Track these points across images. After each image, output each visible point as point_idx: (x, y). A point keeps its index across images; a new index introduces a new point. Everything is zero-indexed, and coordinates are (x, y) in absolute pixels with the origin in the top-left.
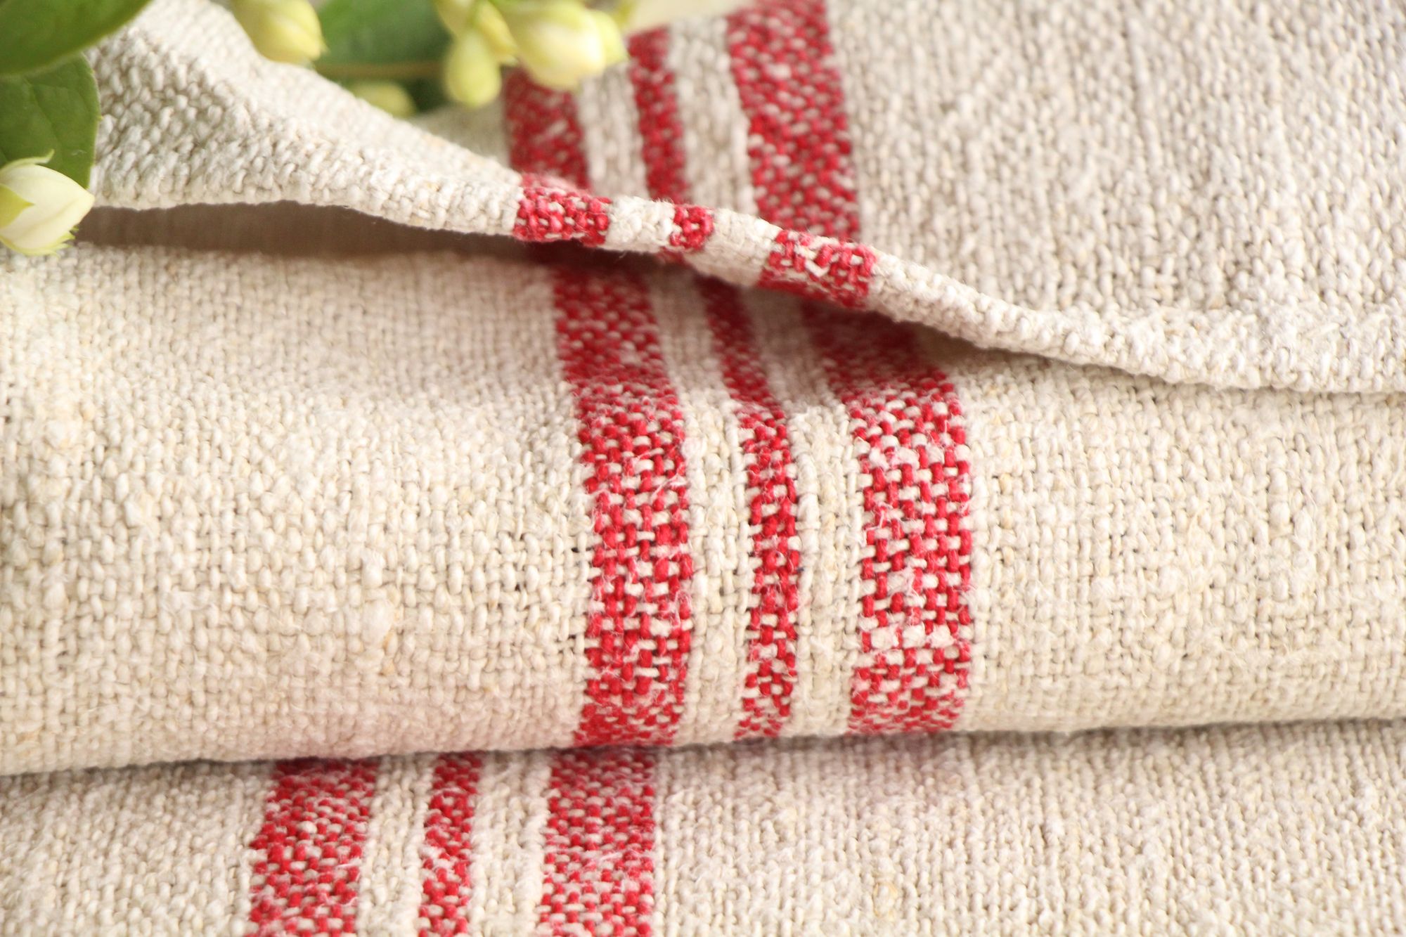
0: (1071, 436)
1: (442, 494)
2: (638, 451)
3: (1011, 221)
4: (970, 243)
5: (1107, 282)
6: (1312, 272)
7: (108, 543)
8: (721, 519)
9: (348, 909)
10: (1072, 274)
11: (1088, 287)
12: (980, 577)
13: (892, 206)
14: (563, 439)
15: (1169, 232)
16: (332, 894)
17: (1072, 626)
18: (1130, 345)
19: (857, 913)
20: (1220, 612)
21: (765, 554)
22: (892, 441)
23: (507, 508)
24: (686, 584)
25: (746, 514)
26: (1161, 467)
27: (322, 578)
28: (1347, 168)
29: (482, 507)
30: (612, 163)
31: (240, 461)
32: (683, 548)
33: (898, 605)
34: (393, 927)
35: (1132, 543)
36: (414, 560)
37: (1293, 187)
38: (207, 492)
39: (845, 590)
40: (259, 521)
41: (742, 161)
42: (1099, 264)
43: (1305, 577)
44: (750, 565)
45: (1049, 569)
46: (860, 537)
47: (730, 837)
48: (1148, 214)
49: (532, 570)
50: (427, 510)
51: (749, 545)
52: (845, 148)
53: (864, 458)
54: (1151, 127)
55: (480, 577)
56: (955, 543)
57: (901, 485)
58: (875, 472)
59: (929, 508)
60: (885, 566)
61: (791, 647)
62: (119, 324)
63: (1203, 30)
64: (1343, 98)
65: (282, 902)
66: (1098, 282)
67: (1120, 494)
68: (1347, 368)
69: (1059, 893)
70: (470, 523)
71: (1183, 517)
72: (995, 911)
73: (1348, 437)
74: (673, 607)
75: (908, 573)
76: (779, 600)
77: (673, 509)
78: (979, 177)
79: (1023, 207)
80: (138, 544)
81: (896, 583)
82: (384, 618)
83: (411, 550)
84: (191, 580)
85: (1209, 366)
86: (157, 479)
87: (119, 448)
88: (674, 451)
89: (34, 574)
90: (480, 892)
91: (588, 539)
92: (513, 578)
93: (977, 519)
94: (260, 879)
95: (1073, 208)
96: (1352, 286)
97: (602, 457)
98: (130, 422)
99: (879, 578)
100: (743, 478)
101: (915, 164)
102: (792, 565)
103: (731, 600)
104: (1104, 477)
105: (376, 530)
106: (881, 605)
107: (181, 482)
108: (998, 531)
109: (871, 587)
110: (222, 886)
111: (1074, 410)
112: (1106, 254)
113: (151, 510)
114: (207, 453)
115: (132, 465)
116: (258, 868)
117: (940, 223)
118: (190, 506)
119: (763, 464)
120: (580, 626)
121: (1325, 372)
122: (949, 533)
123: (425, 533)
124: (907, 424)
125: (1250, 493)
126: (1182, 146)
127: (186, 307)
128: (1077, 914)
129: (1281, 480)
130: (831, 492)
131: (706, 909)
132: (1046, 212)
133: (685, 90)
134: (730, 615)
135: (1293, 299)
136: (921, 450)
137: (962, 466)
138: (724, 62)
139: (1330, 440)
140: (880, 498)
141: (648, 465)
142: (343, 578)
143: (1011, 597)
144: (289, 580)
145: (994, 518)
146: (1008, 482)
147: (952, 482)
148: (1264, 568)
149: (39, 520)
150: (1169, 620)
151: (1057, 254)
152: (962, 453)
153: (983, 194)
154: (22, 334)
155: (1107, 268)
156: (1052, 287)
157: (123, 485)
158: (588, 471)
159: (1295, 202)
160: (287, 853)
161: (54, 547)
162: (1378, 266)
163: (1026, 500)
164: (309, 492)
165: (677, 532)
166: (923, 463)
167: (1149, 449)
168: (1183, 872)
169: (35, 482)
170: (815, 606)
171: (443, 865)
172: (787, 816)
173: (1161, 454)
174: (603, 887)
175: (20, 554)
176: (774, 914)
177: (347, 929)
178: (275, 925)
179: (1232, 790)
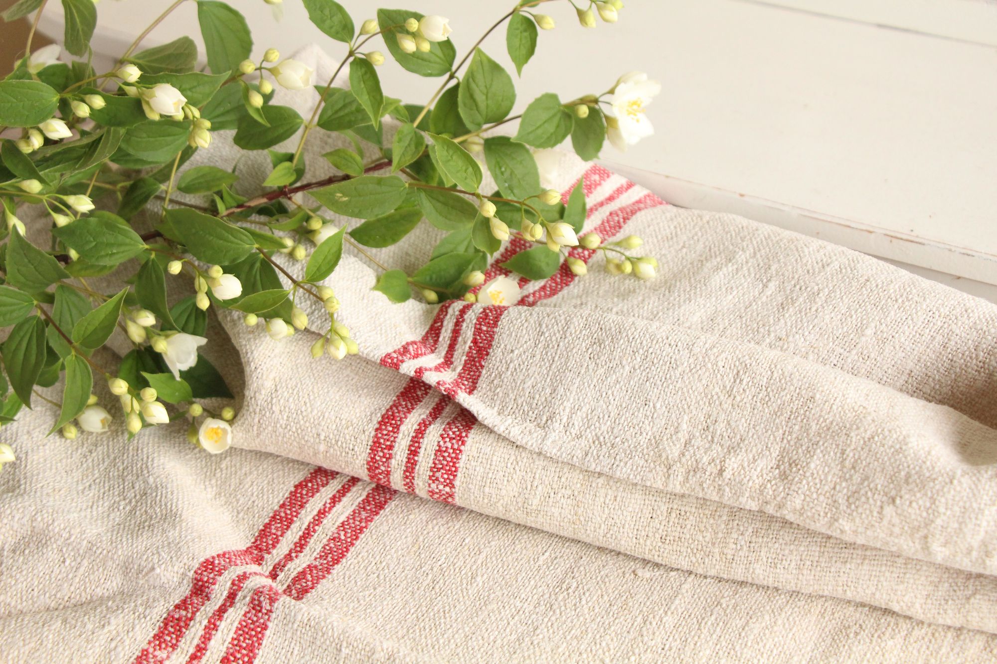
0: (491, 450)
1: (344, 422)
2: (391, 424)
3: (509, 387)
4: (498, 390)
5: (521, 411)
6: (566, 425)
7: (268, 413)
8: (402, 447)
9: (299, 511)
10: (515, 406)
11: (517, 411)
12: (458, 478)
13: (489, 373)
14: (379, 415)
15: (540, 403)
16: (299, 505)
19: (405, 549)
20: (515, 503)
21: (409, 459)
22: (448, 440)
23: (356, 430)
24: (390, 460)
25: (408, 447)
26: (509, 465)
27: (311, 434)
28: (586, 400)
29: (351, 428)
30: (444, 338)
32: (391, 452)
33: (437, 479)
34: (305, 520)
35: (496, 481)
36: (331, 436)
37: (571, 401)
38: (292, 407)
39: (426, 473)
40: (301, 417)
41: (467, 349)
42: (522, 406)
43: (536, 502)
44: (405, 460)
45: (475, 481)
46: (431, 462)
47: (395, 518)
48: (538, 396)
49: (356, 446)
50: (338, 425)
51: (406, 455)
52: (488, 354)
53: (439, 442)
54: (551, 373)
55: (344, 445)
56: (454, 469)
57: (445, 451)
58: (440, 446)
59: (449, 459)
60: (436, 470)
61: (413, 481)
63: (574, 351)
64: (595, 380)
65: (288, 504)
67: (496, 468)
68: (559, 454)
69: (452, 559)
70: (346, 431)
71: (510, 478)
72: (435, 559)
74: (386, 464)
75: (441, 473)
76: (411, 470)
77: (392, 441)
78: (509, 373)
79: (513, 384)
80: (274, 415)
81: (438, 474)
82: (322, 448)
83: (332, 434)
84: (284, 426)
85: (527, 443)
86: (282, 401)
87: (278, 391)
88: (398, 427)
89: (253, 415)
90: (330, 516)
91: (370, 443)
92: (351, 447)
93: (461, 464)
95: (523, 388)
97: (383, 423)
98: (283, 385)
99: (434, 473)
100: (410, 439)
101: (498, 364)
102: (415, 463)
103: (400, 467)
104: (494, 463)
105: (326, 427)
106: (434, 478)
107: (287, 403)
108: (465, 469)
109: (432, 474)
110: (281, 495)
111: (494, 445)
112: (524, 404)
113: (279, 408)
115: (279, 396)
116: (291, 492)
117: (495, 382)
118: (287, 409)
119: (416, 437)
120: (365, 462)
121: (553, 452)
122: (453, 466)
123: (336, 431)
124: (454, 436)
125: (529, 477)
126: (554, 381)
128: (451, 567)
129: (537, 476)
130: (428, 448)
131: (374, 537)
132: (517, 388)
133: (464, 325)
134: (399, 470)
135: (557, 431)
136: (453, 444)
137: (461, 451)
138: (475, 321)
139: (553, 469)
140: (439, 453)
141: (391, 429)
142: (315, 436)
143: (465, 485)
144: (304, 432)
145: (465, 466)
146: (471, 458)
147: (457, 454)
148: (526, 496)
149: (256, 403)
150: (502, 501)
151: (514, 399)
152: (462, 448)
153: (507, 378)
155: (523, 408)
156: (509, 408)
157: (274, 401)
158: (378, 426)
159: (570, 405)
160: (299, 491)
161: (258, 410)
162: (582, 428)
163: (473, 464)
164: (314, 414)
165: (390, 447)
166: (452, 448)
167: (508, 459)
168: (484, 563)
169: (257, 395)
170: (419, 474)
171: (328, 506)
172: (411, 517)
173: (511, 461)
174: (358, 523)
175: (251, 410)
176: (388, 543)
177: (296, 516)
178: (283, 510)
179: (517, 542)
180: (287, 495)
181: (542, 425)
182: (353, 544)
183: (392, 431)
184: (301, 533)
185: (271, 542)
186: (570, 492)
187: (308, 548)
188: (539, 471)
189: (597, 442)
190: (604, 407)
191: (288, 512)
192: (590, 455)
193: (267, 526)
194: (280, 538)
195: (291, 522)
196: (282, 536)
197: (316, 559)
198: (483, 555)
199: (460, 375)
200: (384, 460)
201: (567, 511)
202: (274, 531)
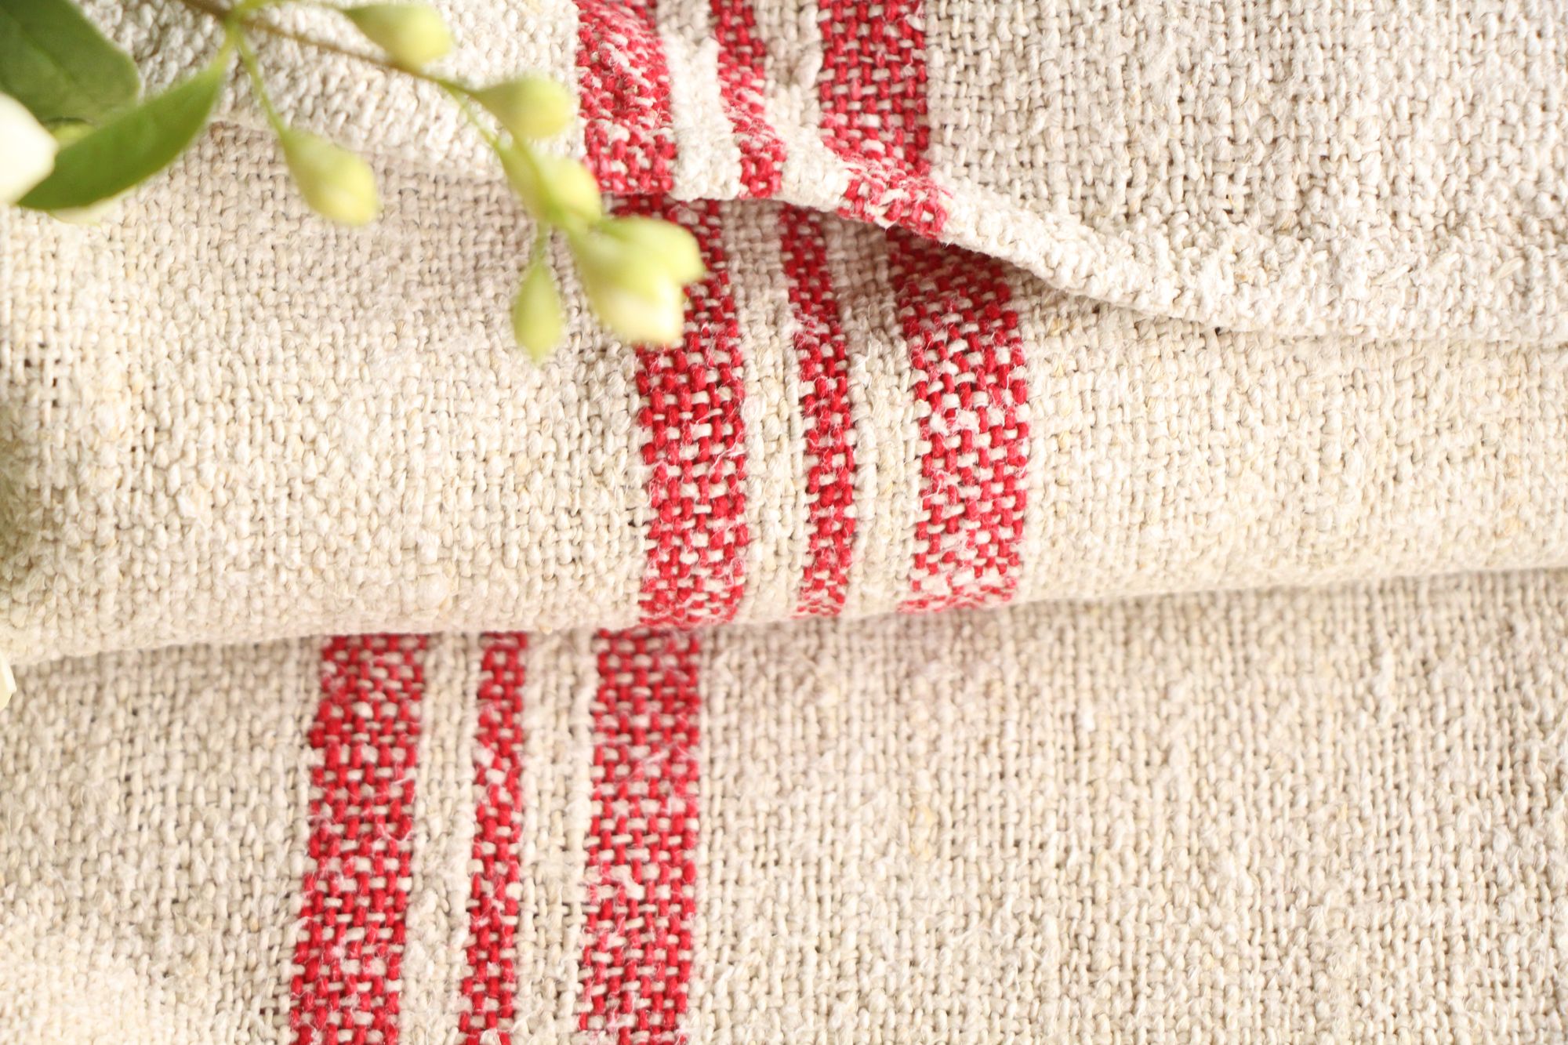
0: (1132, 386)
1: (498, 464)
2: (697, 409)
3: (1084, 99)
4: (1041, 120)
5: (1179, 186)
6: (1386, 190)
7: (161, 532)
8: (778, 489)
9: (404, 845)
10: (1143, 172)
11: (1159, 190)
12: (1031, 531)
13: (962, 60)
14: (620, 386)
15: (1244, 133)
16: (388, 819)
17: (1118, 564)
18: (1199, 302)
19: (893, 849)
20: (1264, 541)
21: (821, 522)
22: (952, 400)
23: (564, 482)
24: (741, 552)
25: (804, 483)
26: (1220, 415)
27: (378, 557)
28: (1432, 69)
29: (538, 482)
31: (294, 440)
32: (739, 519)
33: (950, 558)
34: (447, 875)
35: (1185, 493)
36: (470, 538)
37: (1375, 90)
38: (260, 480)
39: (898, 550)
40: (313, 505)
42: (1171, 162)
43: (1351, 510)
44: (805, 531)
45: (1101, 521)
46: (916, 504)
47: (773, 730)
48: (1225, 109)
49: (589, 547)
50: (483, 486)
51: (805, 514)
53: (924, 422)
55: (536, 555)
56: (1009, 502)
57: (960, 451)
58: (934, 438)
59: (986, 474)
60: (939, 528)
61: (842, 590)
62: (166, 233)
65: (339, 829)
66: (1169, 182)
67: (1176, 446)
68: (1413, 320)
69: (1086, 824)
70: (527, 500)
71: (1236, 464)
72: (1025, 846)
73: (1406, 371)
74: (727, 570)
75: (963, 536)
76: (833, 559)
77: (730, 480)
78: (1054, 39)
79: (1097, 83)
80: (192, 536)
81: (948, 543)
82: (439, 589)
83: (468, 531)
84: (247, 561)
85: (1277, 321)
86: (209, 469)
87: (170, 433)
88: (731, 412)
89: (88, 553)
90: (532, 821)
91: (645, 512)
92: (568, 552)
93: (1034, 479)
94: (318, 794)
96: (1424, 207)
97: (660, 417)
98: (180, 396)
99: (933, 539)
100: (802, 445)
101: (988, 13)
102: (849, 528)
103: (785, 561)
104: (1161, 430)
105: (433, 510)
106: (932, 559)
107: (235, 472)
108: (1053, 488)
109: (924, 547)
110: (282, 799)
111: (1137, 354)
112: (1180, 154)
113: (205, 500)
114: (261, 433)
115: (183, 454)
116: (316, 774)
117: (1011, 91)
118: (243, 493)
119: (824, 429)
120: (635, 586)
121: (1392, 324)
122: (1005, 494)
123: (482, 511)
124: (969, 377)
125: (1305, 434)
126: (1265, 26)
127: (233, 190)
128: (1104, 857)
129: (1336, 422)
130: (890, 460)
131: (749, 841)
132: (1121, 94)
134: (783, 573)
135: (1364, 227)
137: (1022, 428)
139: (1389, 375)
140: (939, 463)
141: (706, 430)
142: (398, 557)
143: (1062, 544)
144: (344, 561)
145: (1050, 477)
146: (1067, 441)
147: (1010, 445)
148: (1311, 506)
149: (91, 508)
150: (1213, 552)
151: (1129, 144)
152: (1023, 414)
153: (1057, 62)
154: (67, 284)
155: (1179, 171)
156: (1121, 185)
157: (175, 478)
158: (645, 436)
159: (1375, 109)
160: (344, 757)
161: (107, 532)
162: (1454, 184)
163: (1082, 459)
164: (363, 475)
165: (733, 504)
166: (984, 427)
167: (1209, 394)
168: (1206, 791)
169: (86, 473)
170: (868, 562)
171: (497, 777)
172: (829, 699)
173: (1221, 398)
174: (651, 807)
175: (72, 534)
176: (814, 851)
177: (403, 872)
178: (334, 864)
179: (1256, 654)
180: (307, 793)
181: (1288, 219)
182: (688, 906)
183: (714, 438)
184: (463, 937)
185: (366, 1019)
186: (1472, 437)
187: (527, 988)
188: (1339, 400)
189: (1535, 226)
190: (1514, 75)
191: (363, 865)
192: (1538, 289)
193: (310, 953)
194: (393, 986)
195: (399, 904)
196: (391, 975)
197: (584, 1021)
198: (1181, 759)
199: (824, 91)
200: (717, 556)
201: (1473, 504)
202: (351, 968)
